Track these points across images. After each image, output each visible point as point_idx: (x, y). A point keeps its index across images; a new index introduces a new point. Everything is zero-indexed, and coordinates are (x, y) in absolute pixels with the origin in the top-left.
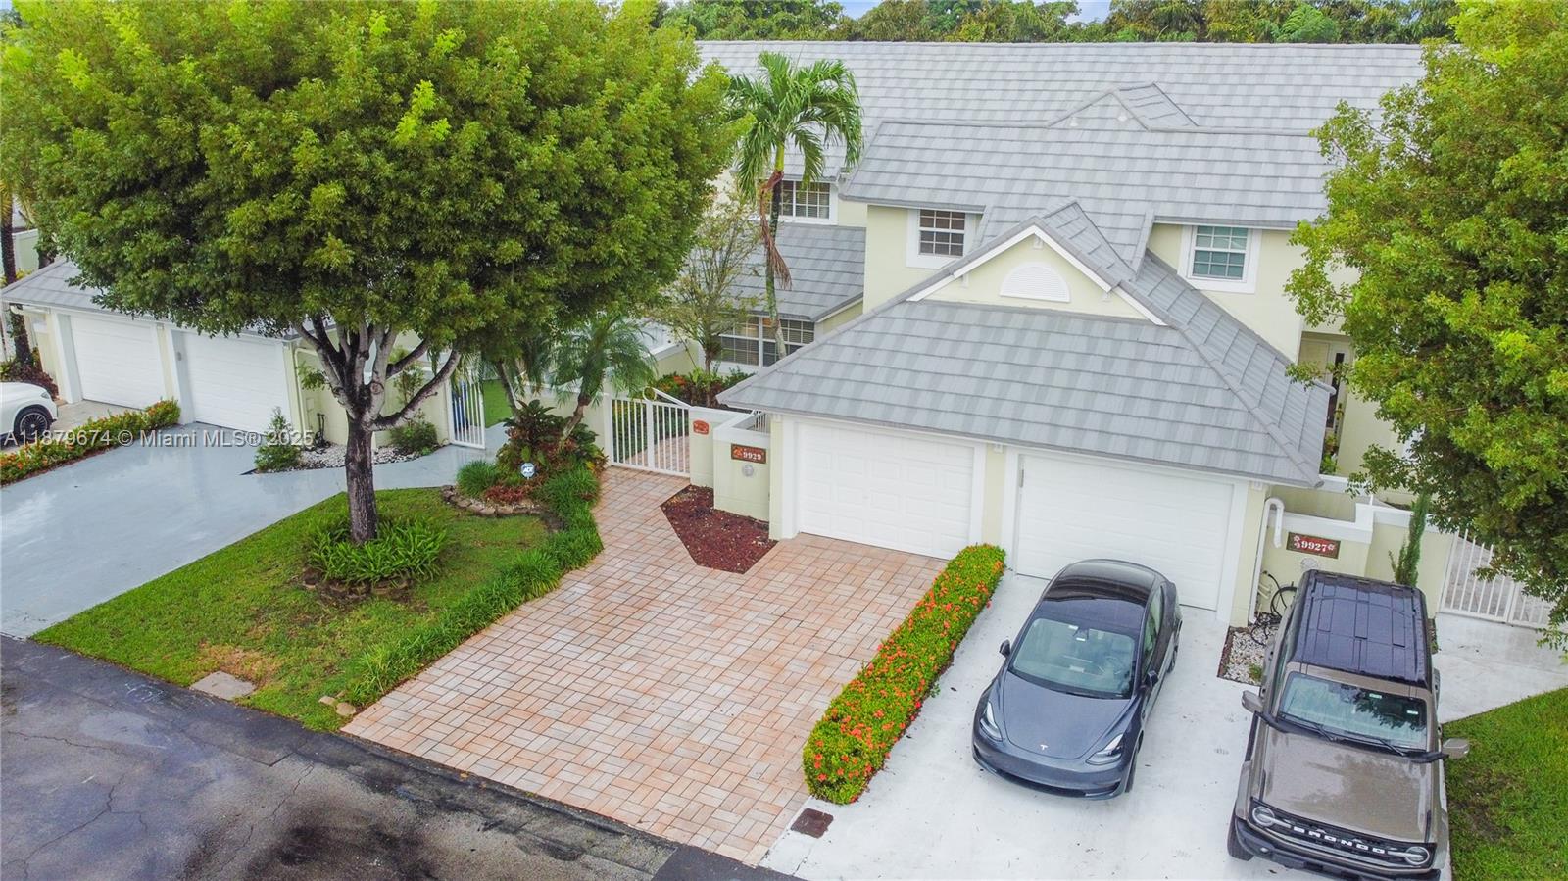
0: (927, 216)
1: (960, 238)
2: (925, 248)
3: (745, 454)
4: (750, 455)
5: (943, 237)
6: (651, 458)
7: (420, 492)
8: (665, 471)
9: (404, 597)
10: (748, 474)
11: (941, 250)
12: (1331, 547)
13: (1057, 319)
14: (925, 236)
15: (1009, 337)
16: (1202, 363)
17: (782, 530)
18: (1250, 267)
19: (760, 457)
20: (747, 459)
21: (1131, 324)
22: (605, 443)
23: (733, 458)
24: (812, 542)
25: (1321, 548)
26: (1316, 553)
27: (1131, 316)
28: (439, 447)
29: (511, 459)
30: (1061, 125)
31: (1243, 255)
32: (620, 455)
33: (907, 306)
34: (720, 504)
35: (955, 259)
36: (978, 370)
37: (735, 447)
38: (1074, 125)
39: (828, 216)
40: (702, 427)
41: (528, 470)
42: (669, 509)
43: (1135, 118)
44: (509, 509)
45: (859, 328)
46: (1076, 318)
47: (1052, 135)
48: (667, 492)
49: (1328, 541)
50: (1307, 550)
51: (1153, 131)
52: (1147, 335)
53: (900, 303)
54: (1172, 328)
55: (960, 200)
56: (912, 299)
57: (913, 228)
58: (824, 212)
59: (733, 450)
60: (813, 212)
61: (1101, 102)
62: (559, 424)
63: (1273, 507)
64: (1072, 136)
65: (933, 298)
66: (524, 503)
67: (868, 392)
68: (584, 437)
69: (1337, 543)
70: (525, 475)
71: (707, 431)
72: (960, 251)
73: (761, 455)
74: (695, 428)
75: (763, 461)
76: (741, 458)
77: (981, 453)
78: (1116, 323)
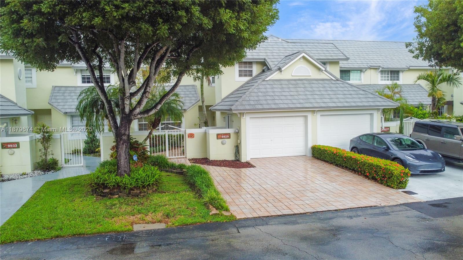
1: (251, 71)
2: (240, 75)
4: (224, 136)
5: (246, 71)
6: (167, 152)
8: (173, 157)
10: (224, 144)
11: (245, 76)
12: (388, 129)
14: (240, 71)
17: (247, 157)
23: (217, 139)
25: (386, 130)
27: (327, 78)
34: (213, 158)
36: (301, 93)
40: (191, 136)
41: (136, 158)
43: (283, 40)
46: (313, 80)
50: (383, 131)
51: (290, 43)
53: (263, 81)
54: (337, 80)
56: (265, 80)
57: (236, 69)
59: (217, 136)
65: (272, 79)
69: (389, 127)
70: (135, 160)
71: (194, 136)
72: (251, 75)
73: (228, 136)
74: (188, 136)
75: (229, 138)
76: (221, 138)
77: (310, 116)
78: (323, 80)
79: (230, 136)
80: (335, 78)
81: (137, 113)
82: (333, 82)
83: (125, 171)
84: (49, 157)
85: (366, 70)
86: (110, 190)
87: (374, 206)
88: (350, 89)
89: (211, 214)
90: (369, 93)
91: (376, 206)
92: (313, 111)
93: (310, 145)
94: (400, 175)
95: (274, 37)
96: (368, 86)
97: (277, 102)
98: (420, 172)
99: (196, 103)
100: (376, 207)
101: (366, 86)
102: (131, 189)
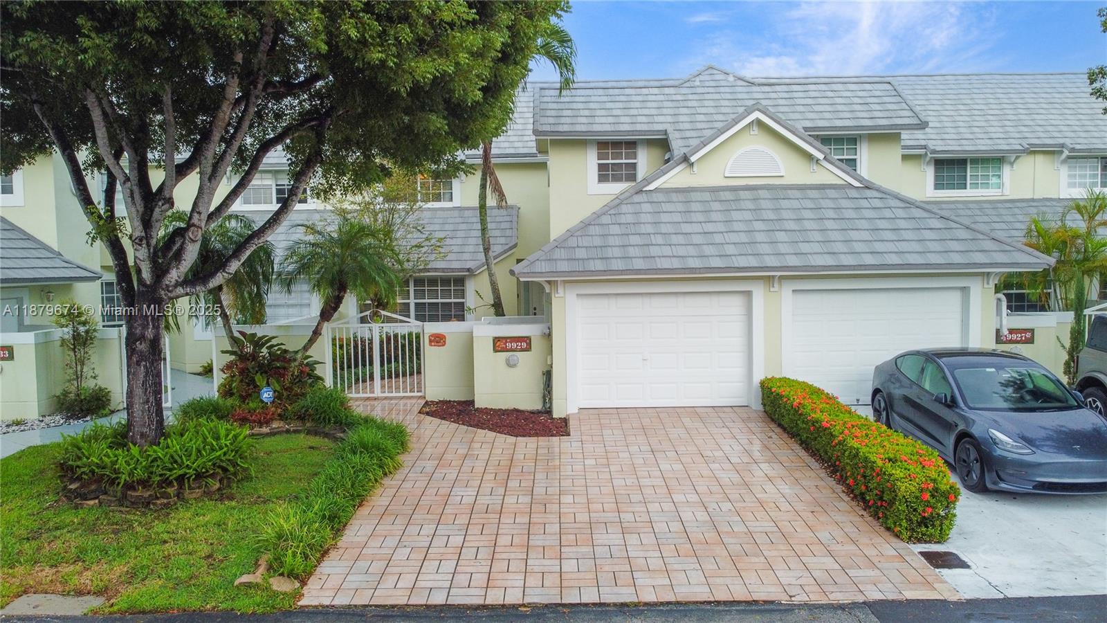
0: (603, 148)
1: (634, 166)
2: (603, 178)
3: (509, 345)
4: (514, 345)
5: (618, 167)
6: (377, 383)
8: (393, 395)
9: (226, 497)
10: (510, 364)
11: (617, 179)
12: (1029, 335)
14: (601, 168)
17: (568, 404)
18: (863, 168)
19: (524, 345)
20: (511, 350)
21: (834, 189)
23: (495, 350)
25: (1022, 337)
26: (1018, 342)
27: (834, 182)
28: (113, 412)
30: (687, 85)
31: (855, 160)
33: (643, 195)
34: (482, 402)
36: (739, 227)
37: (496, 340)
38: (697, 84)
39: (451, 200)
40: (438, 340)
41: (267, 395)
42: (429, 414)
43: (740, 79)
46: (793, 188)
47: (685, 91)
49: (1025, 331)
50: (1011, 341)
51: (758, 84)
53: (636, 193)
54: (867, 187)
56: (644, 189)
57: (592, 162)
58: (447, 196)
59: (495, 345)
60: (438, 198)
63: (999, 300)
64: (701, 90)
65: (665, 186)
66: (275, 425)
68: (308, 365)
69: (1032, 331)
70: (265, 400)
71: (445, 342)
72: (632, 177)
73: (524, 343)
74: (431, 341)
75: (528, 349)
76: (505, 350)
77: (759, 294)
78: (823, 189)
79: (529, 345)
80: (860, 182)
81: (173, 281)
82: (853, 193)
83: (142, 435)
84: (90, 384)
85: (1017, 158)
86: (82, 486)
87: (765, 602)
88: (900, 213)
89: (236, 583)
90: (959, 226)
91: (772, 602)
92: (770, 277)
93: (758, 376)
94: (917, 498)
95: (715, 72)
96: (1024, 204)
97: (654, 251)
98: (1035, 487)
99: (505, 252)
100: (772, 607)
101: (1018, 204)
102: (129, 486)
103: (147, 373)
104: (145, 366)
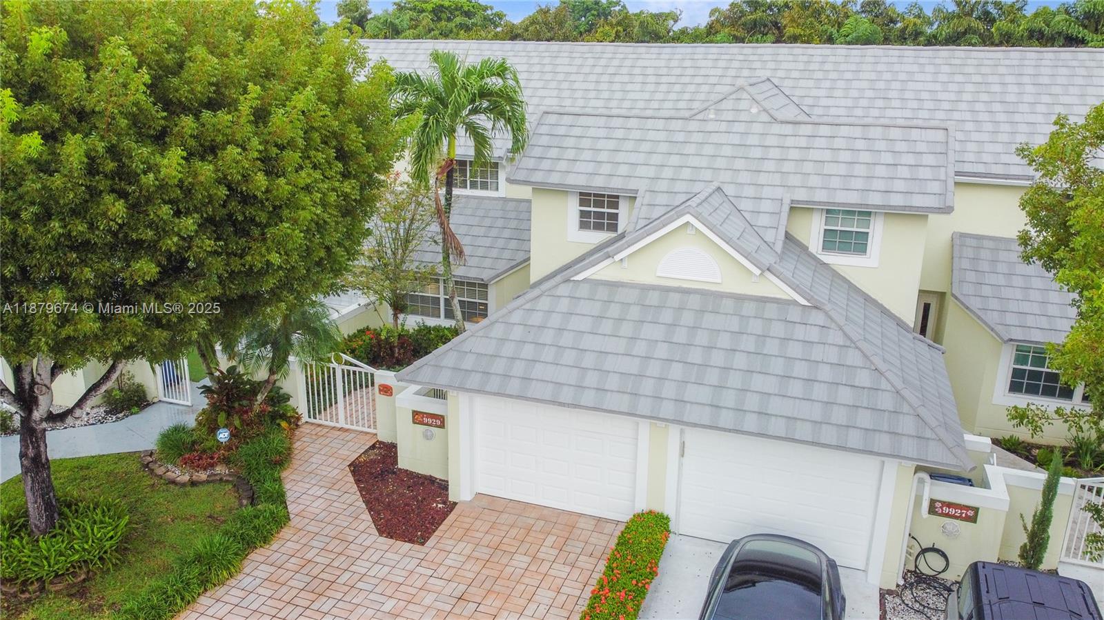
0: (585, 198)
1: (614, 217)
2: (584, 225)
3: (425, 420)
4: (430, 421)
5: (600, 215)
6: (341, 414)
7: (120, 457)
8: (354, 427)
9: (80, 592)
10: (428, 437)
11: (599, 227)
12: (971, 513)
13: (711, 299)
14: (583, 214)
15: (667, 317)
16: (848, 343)
17: (460, 492)
18: (874, 244)
19: (439, 422)
20: (427, 424)
21: (778, 303)
22: (299, 402)
23: (414, 423)
24: (490, 504)
25: (961, 513)
26: (956, 518)
27: (778, 296)
28: (147, 405)
29: (209, 424)
30: (700, 117)
31: (868, 233)
32: (314, 411)
33: (571, 284)
34: (404, 462)
35: (613, 235)
36: (640, 348)
37: (415, 413)
38: (712, 116)
39: (497, 189)
40: (386, 390)
41: (223, 435)
42: (357, 469)
43: (765, 110)
44: (203, 476)
45: (527, 306)
46: (727, 297)
47: (693, 125)
48: (354, 450)
49: (968, 508)
50: (947, 515)
51: (782, 122)
52: (794, 315)
53: (564, 282)
54: (816, 308)
55: (616, 184)
56: (576, 278)
57: (573, 208)
58: (495, 185)
59: (413, 417)
60: (484, 186)
61: (734, 96)
62: (256, 388)
63: (921, 481)
64: (710, 127)
65: (594, 277)
66: (218, 470)
67: (538, 371)
68: (277, 398)
69: (976, 510)
71: (392, 393)
72: (613, 227)
74: (380, 390)
75: (442, 426)
76: (422, 423)
77: (645, 428)
79: (443, 423)
80: (808, 301)
103: (33, 481)
104: (31, 476)
